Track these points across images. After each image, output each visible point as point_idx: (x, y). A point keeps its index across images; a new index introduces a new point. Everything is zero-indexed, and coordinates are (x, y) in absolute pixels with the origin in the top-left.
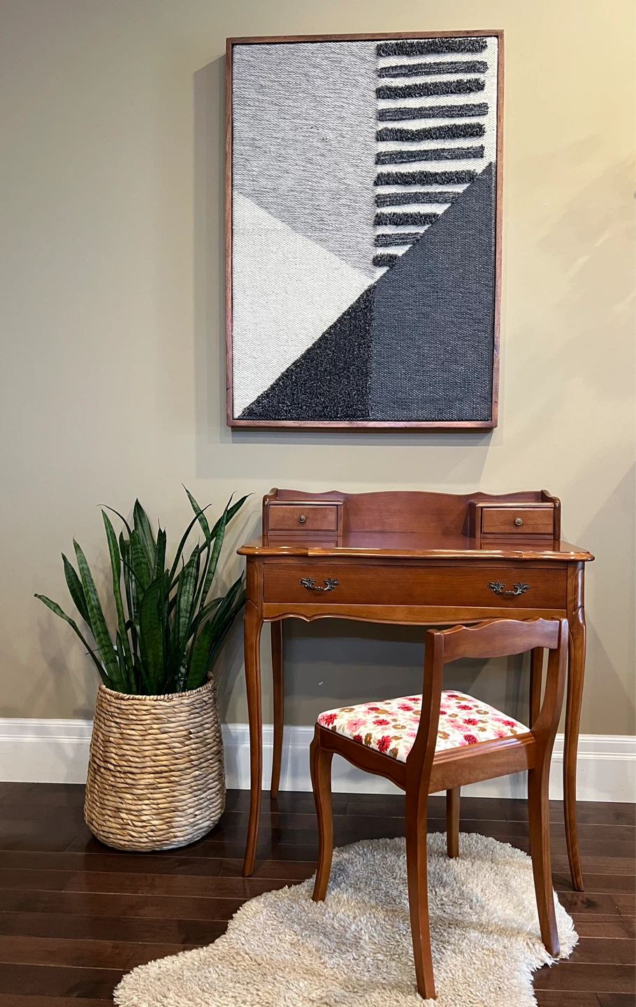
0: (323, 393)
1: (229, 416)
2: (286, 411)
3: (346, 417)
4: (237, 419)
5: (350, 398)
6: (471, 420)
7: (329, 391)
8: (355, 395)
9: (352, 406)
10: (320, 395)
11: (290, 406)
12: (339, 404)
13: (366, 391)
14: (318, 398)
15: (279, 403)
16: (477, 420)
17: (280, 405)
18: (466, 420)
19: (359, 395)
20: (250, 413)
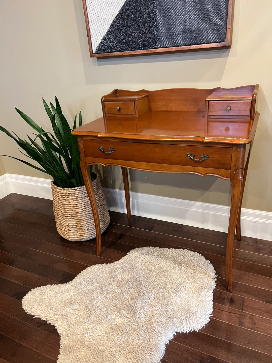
0: (131, 34)
1: (91, 52)
2: (115, 47)
3: (144, 47)
4: (95, 54)
5: (145, 35)
6: (213, 43)
7: (134, 32)
8: (147, 33)
9: (146, 40)
10: (130, 35)
11: (116, 44)
12: (140, 39)
13: (153, 30)
14: (129, 37)
15: (111, 42)
16: (217, 42)
17: (112, 44)
18: (211, 43)
19: (149, 33)
20: (99, 49)
